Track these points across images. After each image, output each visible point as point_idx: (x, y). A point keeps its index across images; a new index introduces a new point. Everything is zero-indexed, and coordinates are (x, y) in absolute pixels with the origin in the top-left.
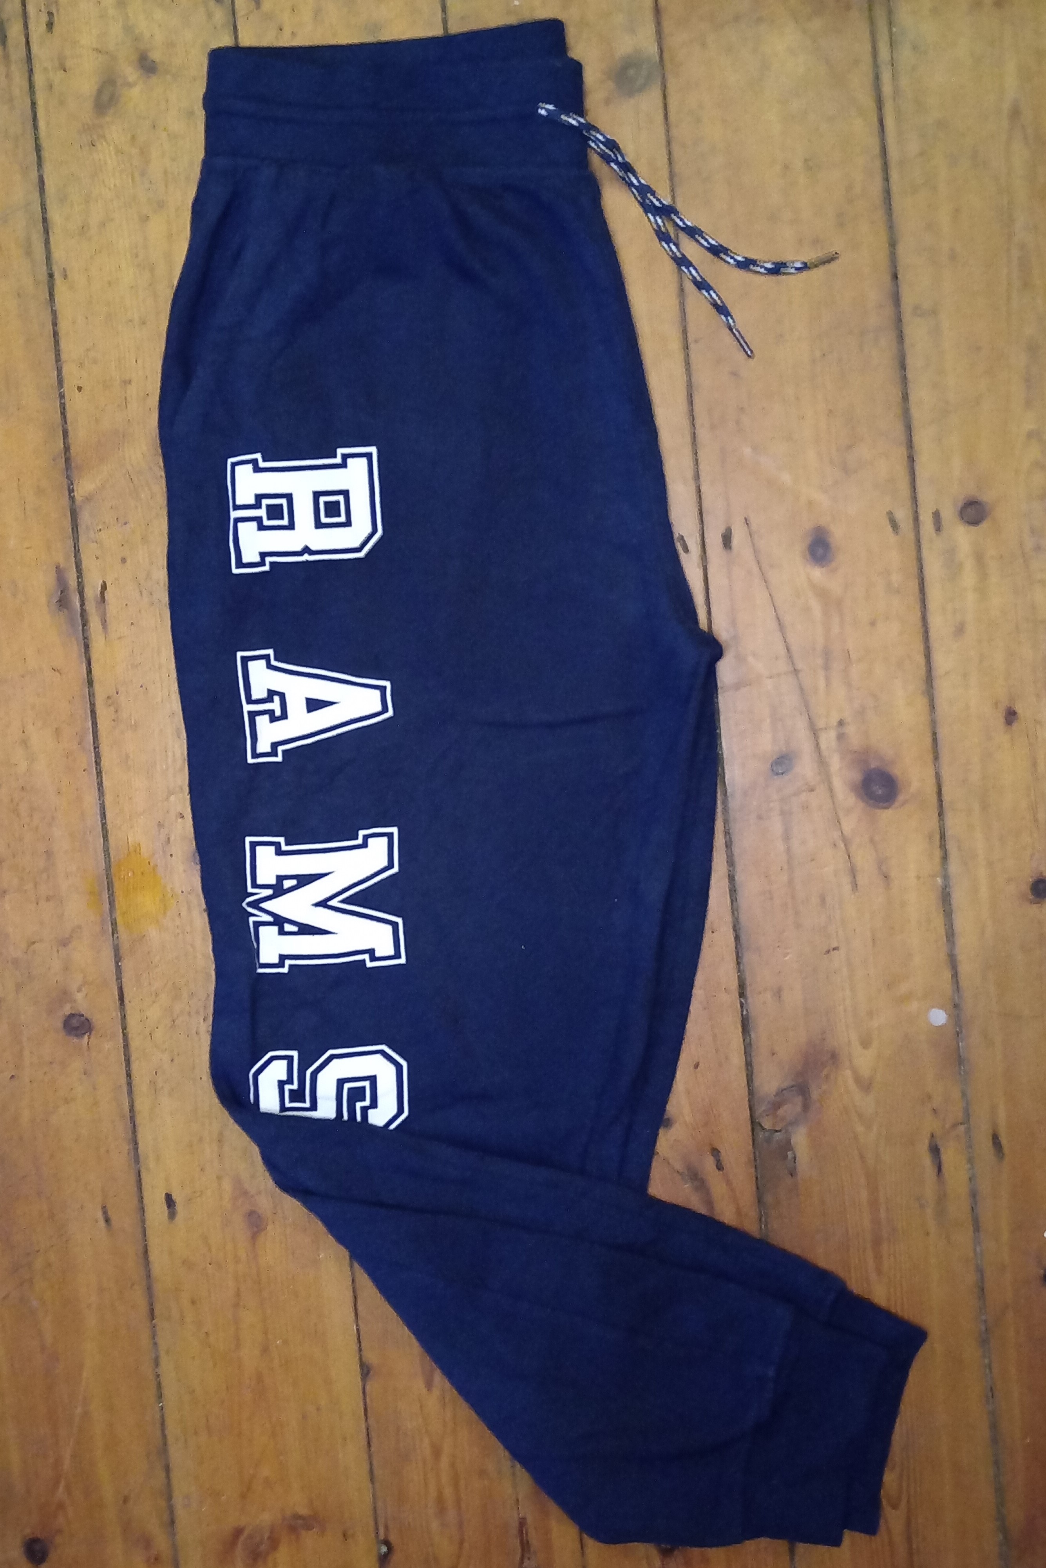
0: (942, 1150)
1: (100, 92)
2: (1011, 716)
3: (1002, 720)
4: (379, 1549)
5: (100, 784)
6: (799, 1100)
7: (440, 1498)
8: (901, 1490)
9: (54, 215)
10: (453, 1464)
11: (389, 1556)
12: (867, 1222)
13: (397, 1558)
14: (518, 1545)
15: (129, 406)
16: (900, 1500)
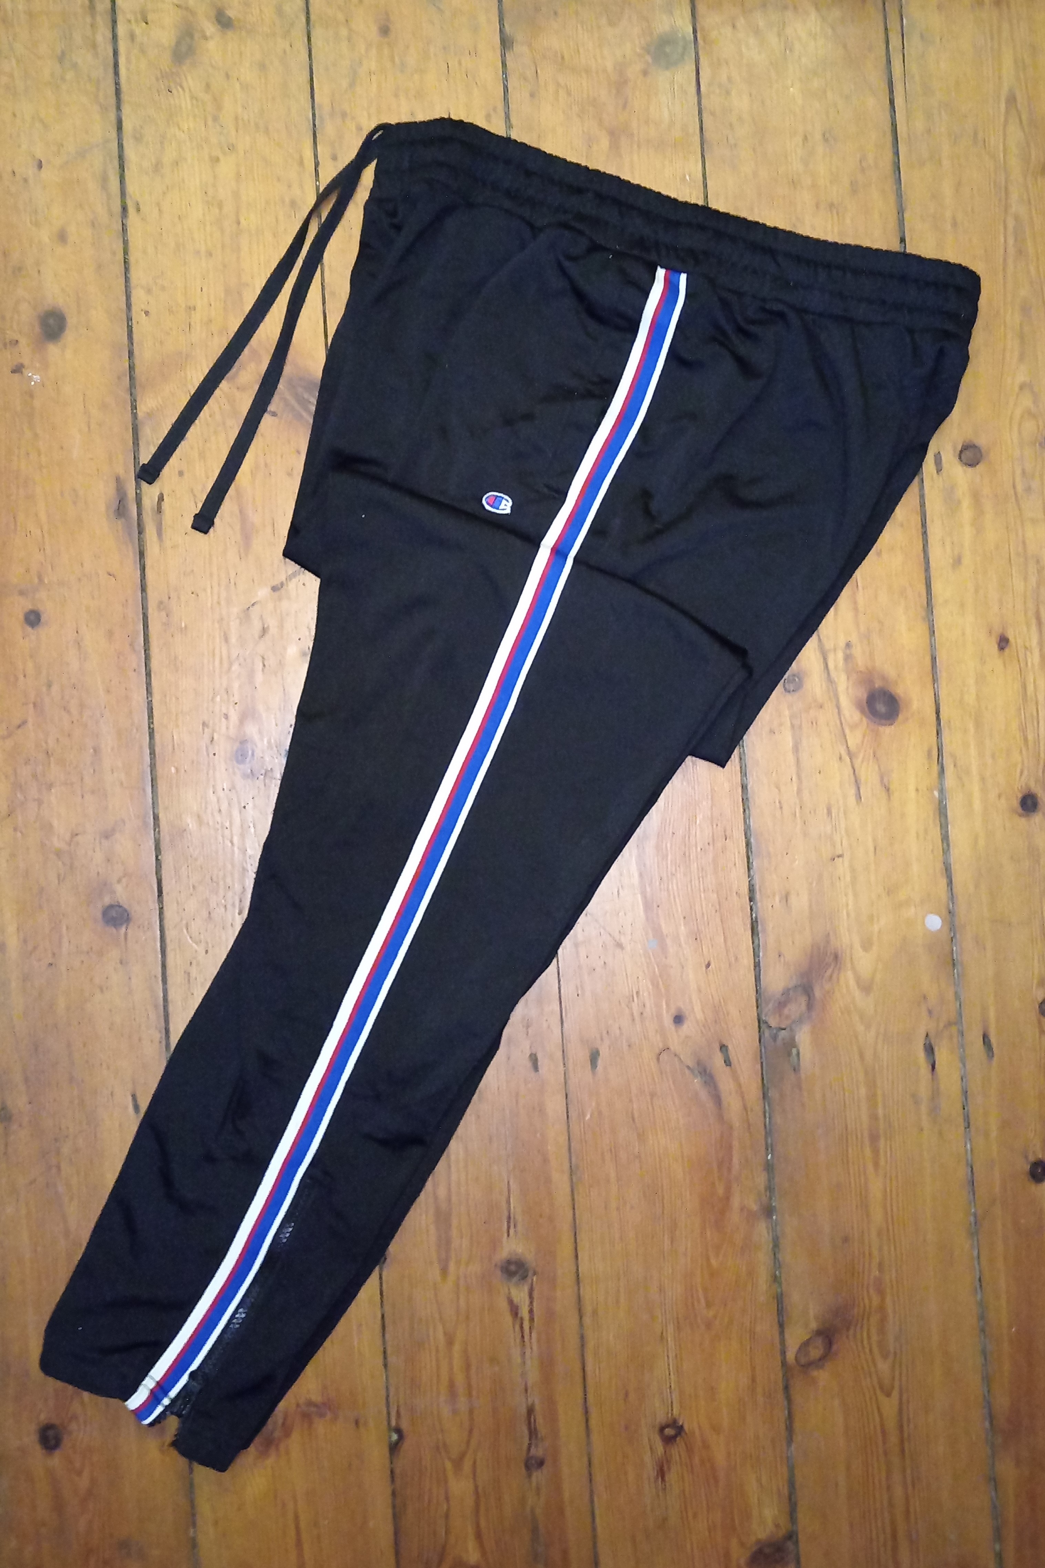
0: (936, 1049)
1: (178, 43)
2: (1003, 642)
3: (996, 646)
4: (390, 1436)
5: (149, 685)
6: (803, 1000)
7: (452, 1385)
8: (893, 1378)
9: (130, 153)
10: (465, 1351)
11: (400, 1444)
12: (865, 1118)
13: (407, 1445)
14: (526, 1432)
15: (192, 330)
16: (893, 1387)
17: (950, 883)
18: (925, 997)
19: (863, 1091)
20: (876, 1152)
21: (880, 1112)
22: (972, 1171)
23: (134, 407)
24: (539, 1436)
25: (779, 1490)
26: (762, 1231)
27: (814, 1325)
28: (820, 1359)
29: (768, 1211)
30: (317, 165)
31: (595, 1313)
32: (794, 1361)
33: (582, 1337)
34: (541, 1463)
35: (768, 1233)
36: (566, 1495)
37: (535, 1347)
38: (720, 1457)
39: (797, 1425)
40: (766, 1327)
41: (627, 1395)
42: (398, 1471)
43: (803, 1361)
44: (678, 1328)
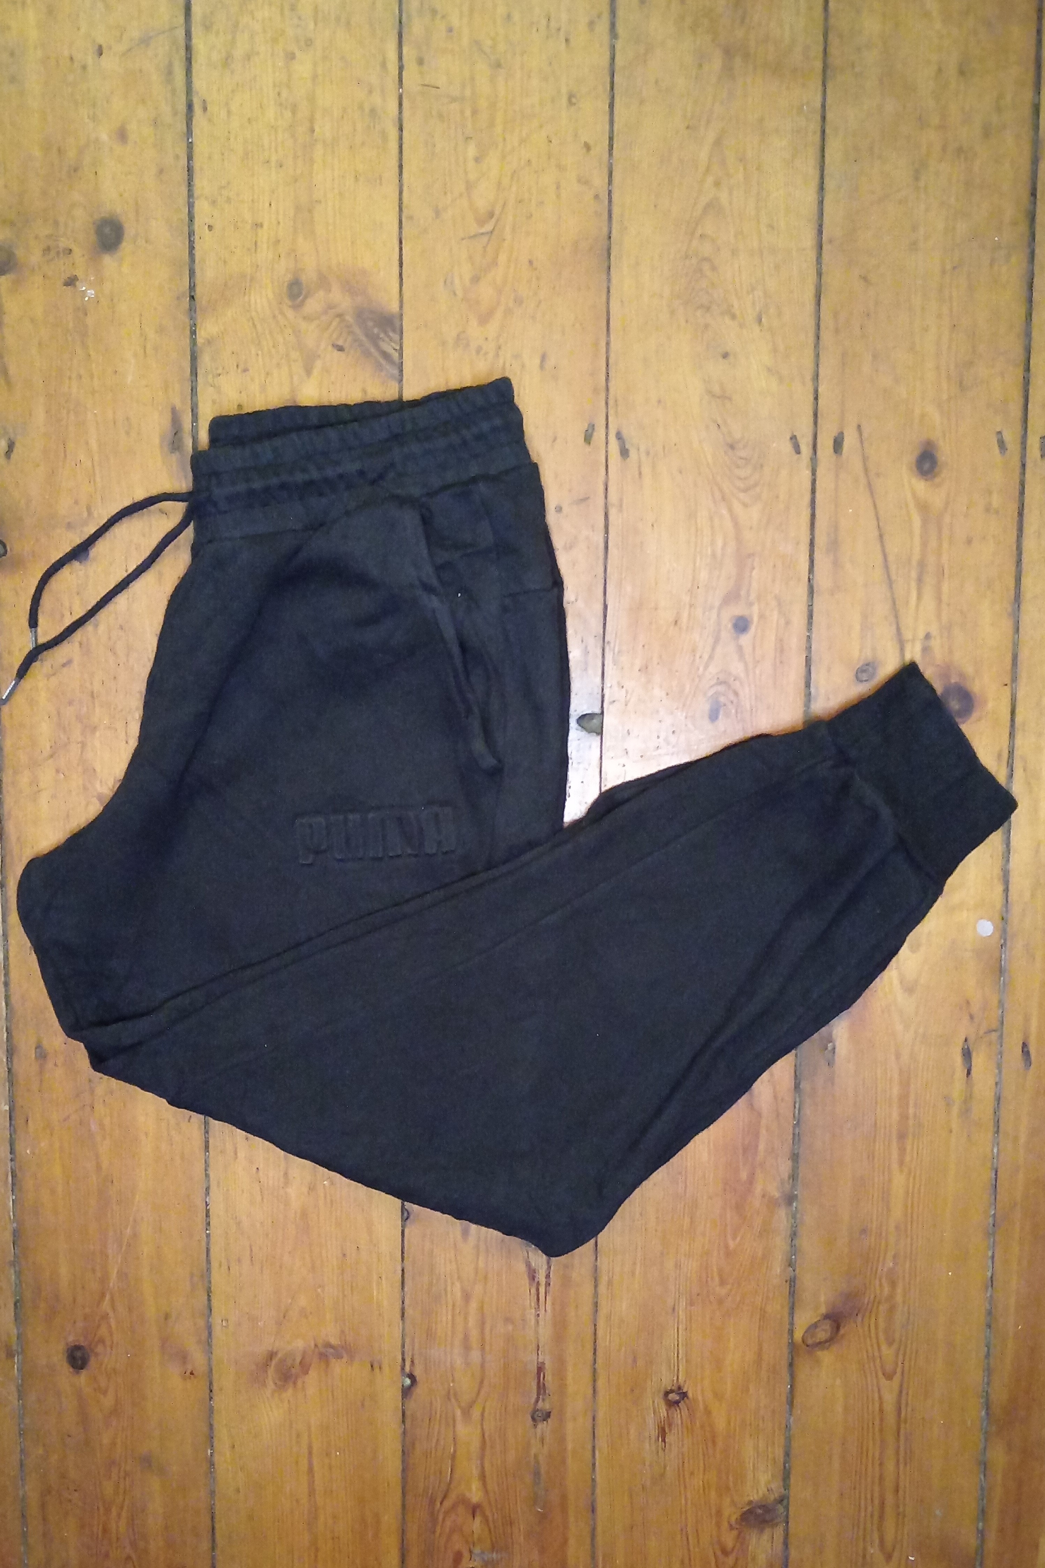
0: (974, 1055)
4: (403, 1381)
7: (466, 1337)
8: (897, 1364)
9: (198, 43)
10: (481, 1308)
11: (413, 1389)
12: (895, 1116)
13: (419, 1390)
14: (535, 1387)
15: (259, 250)
16: (895, 1373)
17: (1006, 890)
18: (968, 1002)
19: (896, 1091)
20: (902, 1150)
21: (911, 1111)
22: (996, 1175)
23: (193, 333)
24: (547, 1392)
25: (774, 1459)
26: (782, 1216)
27: (823, 1310)
28: (826, 1341)
29: (790, 1199)
30: (401, 68)
31: (610, 1283)
32: (800, 1340)
33: (596, 1304)
34: (548, 1415)
35: (788, 1221)
36: (570, 1446)
37: (549, 1308)
38: (720, 1424)
39: (798, 1400)
40: (777, 1307)
41: (635, 1360)
42: (408, 1413)
43: (810, 1342)
44: (692, 1303)
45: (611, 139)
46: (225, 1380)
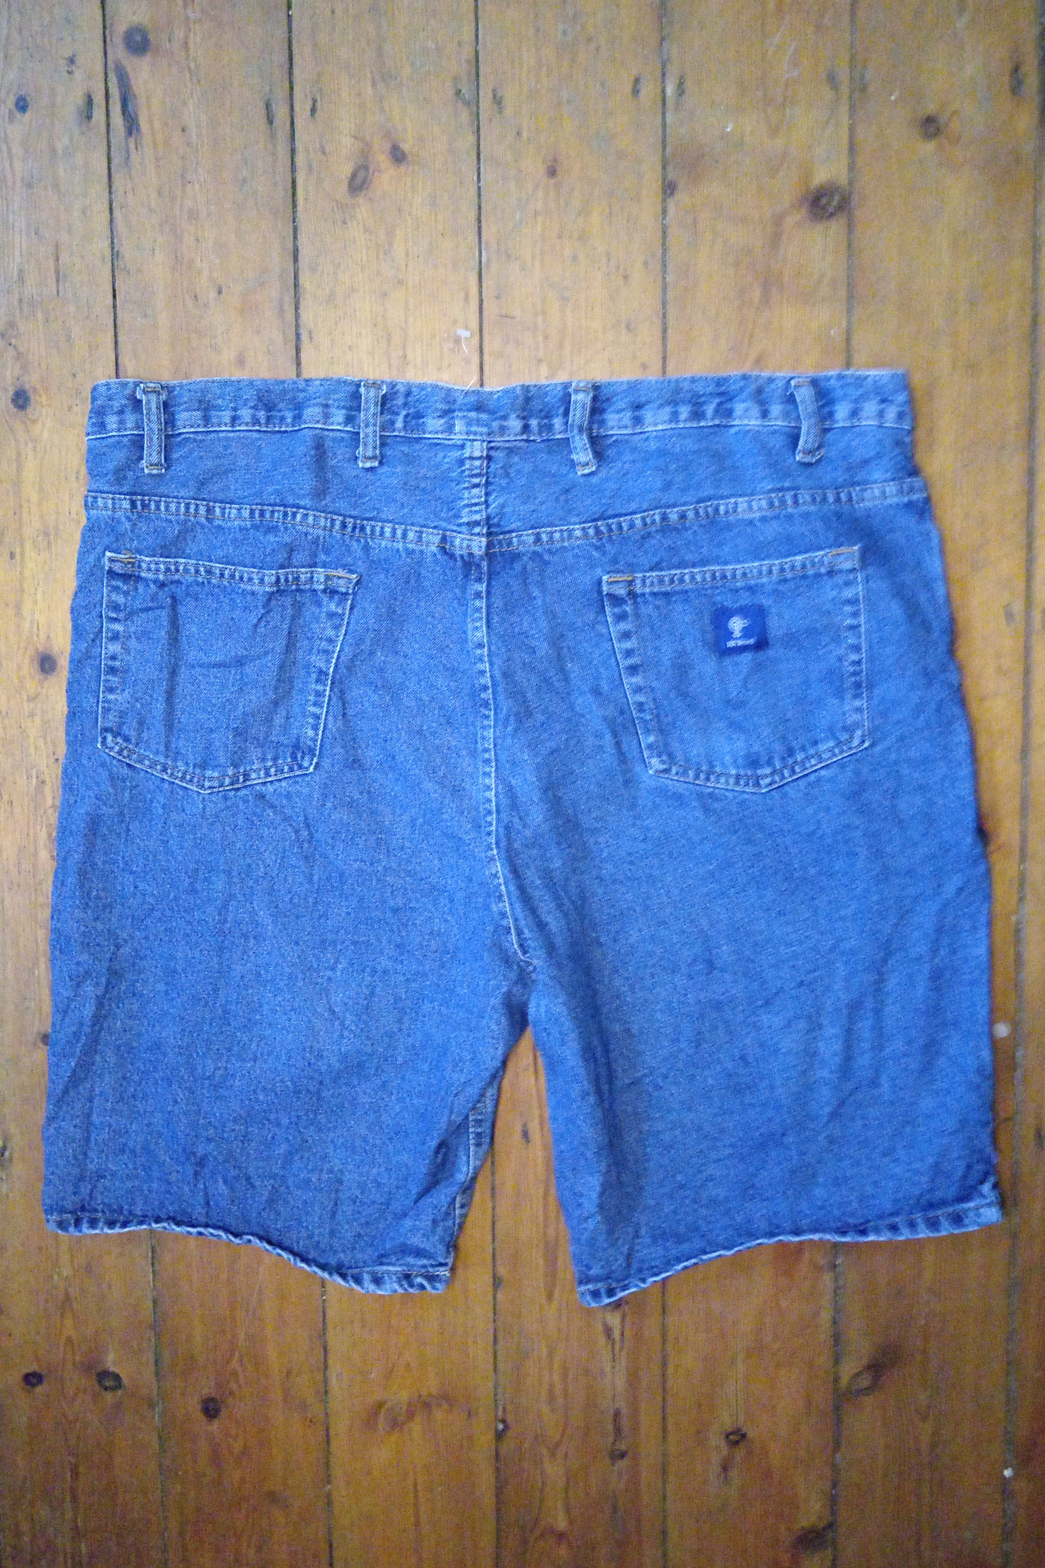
1: (354, 175)
4: (496, 1427)
7: (551, 1389)
9: (305, 282)
10: (564, 1364)
11: (505, 1432)
13: (510, 1433)
14: (612, 1430)
24: (623, 1433)
25: (823, 1488)
26: (826, 1282)
27: (865, 1361)
28: (867, 1389)
29: (833, 1266)
30: (481, 301)
31: (677, 1339)
32: (845, 1388)
33: (665, 1359)
34: (623, 1455)
35: (832, 1283)
36: (643, 1483)
37: (624, 1362)
39: (844, 1438)
40: (823, 1359)
41: (699, 1406)
42: (502, 1453)
43: (853, 1389)
44: (748, 1356)
45: (664, 359)
46: (340, 1427)
